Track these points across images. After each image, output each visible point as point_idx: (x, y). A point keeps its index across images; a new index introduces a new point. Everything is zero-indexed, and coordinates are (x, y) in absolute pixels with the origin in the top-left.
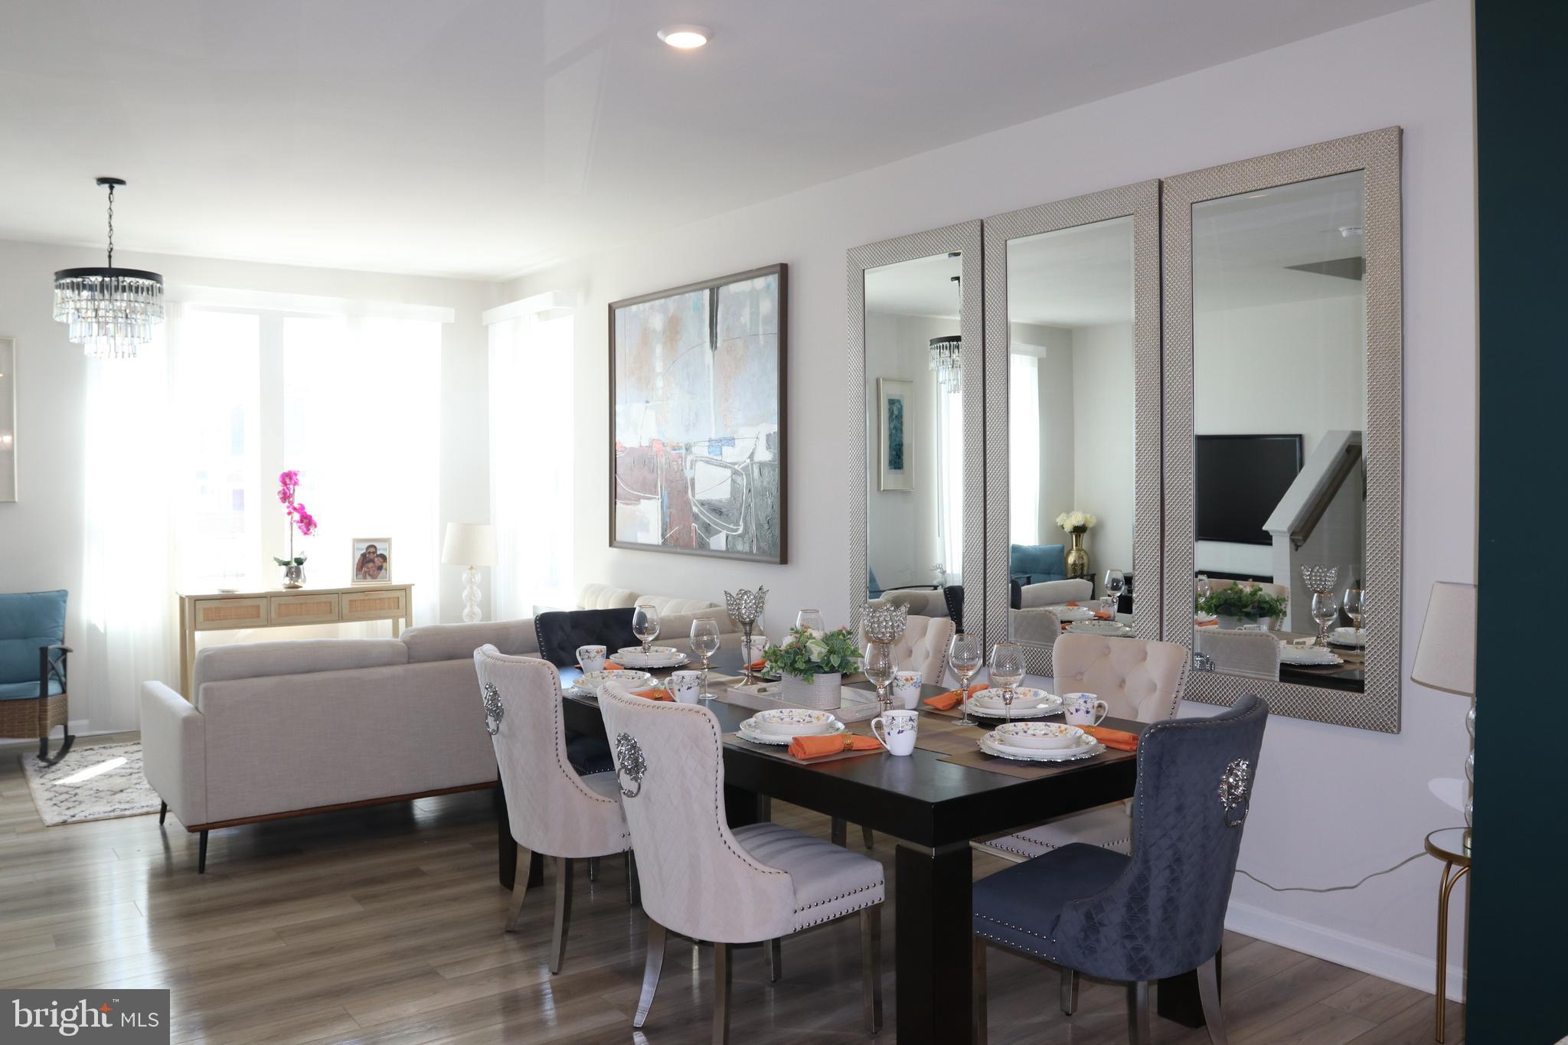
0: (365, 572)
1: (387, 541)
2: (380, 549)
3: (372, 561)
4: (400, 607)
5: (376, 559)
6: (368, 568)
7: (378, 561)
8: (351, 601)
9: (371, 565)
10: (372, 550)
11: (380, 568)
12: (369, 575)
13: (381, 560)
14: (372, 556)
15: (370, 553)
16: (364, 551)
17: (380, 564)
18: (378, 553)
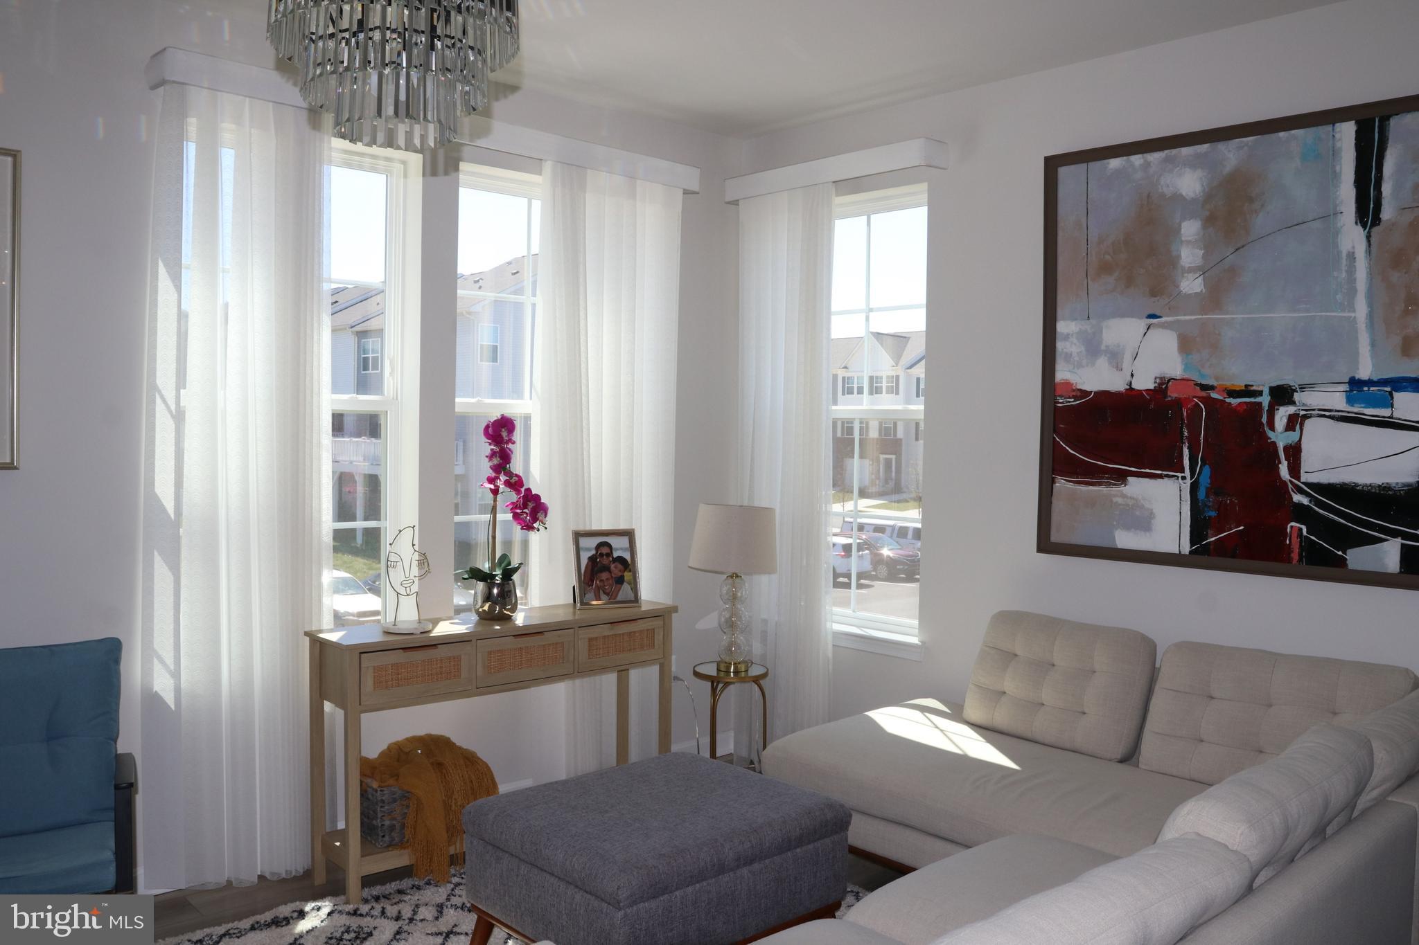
0: (598, 588)
1: (629, 534)
2: (617, 549)
3: (607, 569)
4: (656, 647)
5: (612, 566)
6: (601, 581)
7: (616, 569)
8: (590, 640)
9: (604, 575)
10: (605, 550)
11: (620, 581)
12: (605, 593)
13: (620, 566)
14: (605, 561)
15: (601, 555)
16: (593, 552)
17: (620, 574)
18: (615, 555)
